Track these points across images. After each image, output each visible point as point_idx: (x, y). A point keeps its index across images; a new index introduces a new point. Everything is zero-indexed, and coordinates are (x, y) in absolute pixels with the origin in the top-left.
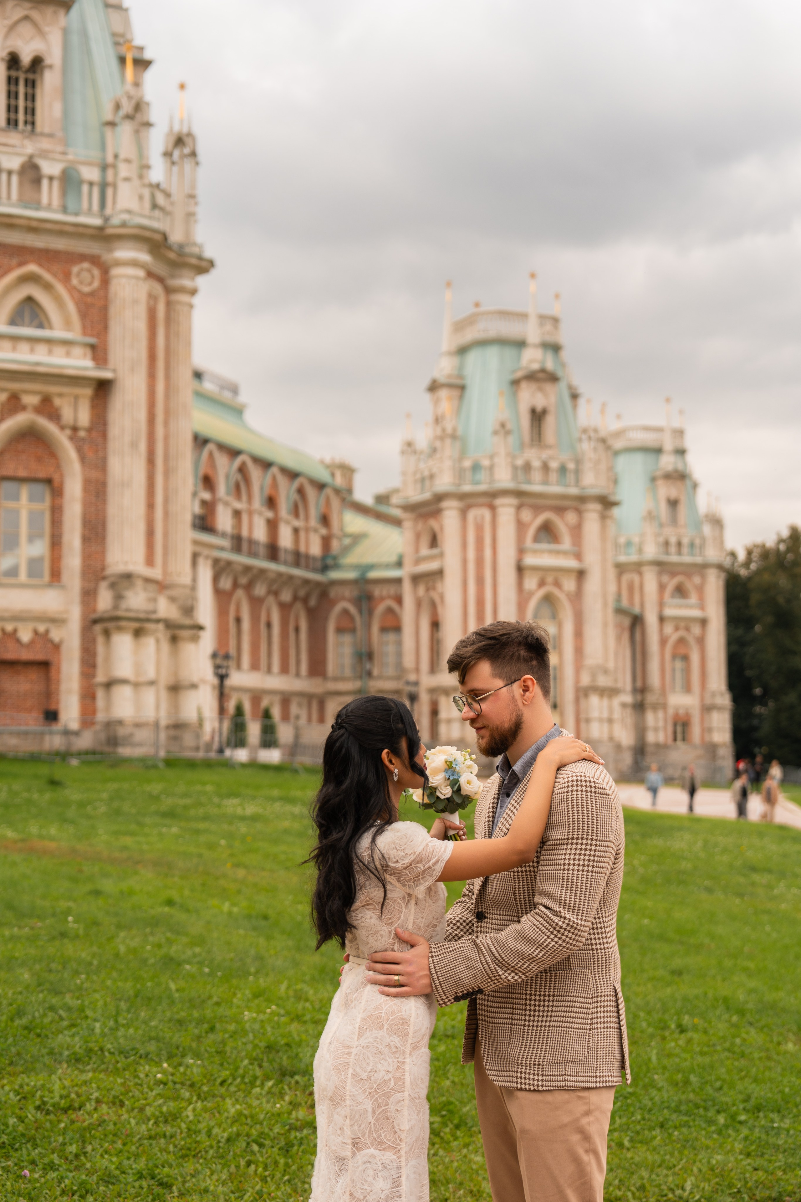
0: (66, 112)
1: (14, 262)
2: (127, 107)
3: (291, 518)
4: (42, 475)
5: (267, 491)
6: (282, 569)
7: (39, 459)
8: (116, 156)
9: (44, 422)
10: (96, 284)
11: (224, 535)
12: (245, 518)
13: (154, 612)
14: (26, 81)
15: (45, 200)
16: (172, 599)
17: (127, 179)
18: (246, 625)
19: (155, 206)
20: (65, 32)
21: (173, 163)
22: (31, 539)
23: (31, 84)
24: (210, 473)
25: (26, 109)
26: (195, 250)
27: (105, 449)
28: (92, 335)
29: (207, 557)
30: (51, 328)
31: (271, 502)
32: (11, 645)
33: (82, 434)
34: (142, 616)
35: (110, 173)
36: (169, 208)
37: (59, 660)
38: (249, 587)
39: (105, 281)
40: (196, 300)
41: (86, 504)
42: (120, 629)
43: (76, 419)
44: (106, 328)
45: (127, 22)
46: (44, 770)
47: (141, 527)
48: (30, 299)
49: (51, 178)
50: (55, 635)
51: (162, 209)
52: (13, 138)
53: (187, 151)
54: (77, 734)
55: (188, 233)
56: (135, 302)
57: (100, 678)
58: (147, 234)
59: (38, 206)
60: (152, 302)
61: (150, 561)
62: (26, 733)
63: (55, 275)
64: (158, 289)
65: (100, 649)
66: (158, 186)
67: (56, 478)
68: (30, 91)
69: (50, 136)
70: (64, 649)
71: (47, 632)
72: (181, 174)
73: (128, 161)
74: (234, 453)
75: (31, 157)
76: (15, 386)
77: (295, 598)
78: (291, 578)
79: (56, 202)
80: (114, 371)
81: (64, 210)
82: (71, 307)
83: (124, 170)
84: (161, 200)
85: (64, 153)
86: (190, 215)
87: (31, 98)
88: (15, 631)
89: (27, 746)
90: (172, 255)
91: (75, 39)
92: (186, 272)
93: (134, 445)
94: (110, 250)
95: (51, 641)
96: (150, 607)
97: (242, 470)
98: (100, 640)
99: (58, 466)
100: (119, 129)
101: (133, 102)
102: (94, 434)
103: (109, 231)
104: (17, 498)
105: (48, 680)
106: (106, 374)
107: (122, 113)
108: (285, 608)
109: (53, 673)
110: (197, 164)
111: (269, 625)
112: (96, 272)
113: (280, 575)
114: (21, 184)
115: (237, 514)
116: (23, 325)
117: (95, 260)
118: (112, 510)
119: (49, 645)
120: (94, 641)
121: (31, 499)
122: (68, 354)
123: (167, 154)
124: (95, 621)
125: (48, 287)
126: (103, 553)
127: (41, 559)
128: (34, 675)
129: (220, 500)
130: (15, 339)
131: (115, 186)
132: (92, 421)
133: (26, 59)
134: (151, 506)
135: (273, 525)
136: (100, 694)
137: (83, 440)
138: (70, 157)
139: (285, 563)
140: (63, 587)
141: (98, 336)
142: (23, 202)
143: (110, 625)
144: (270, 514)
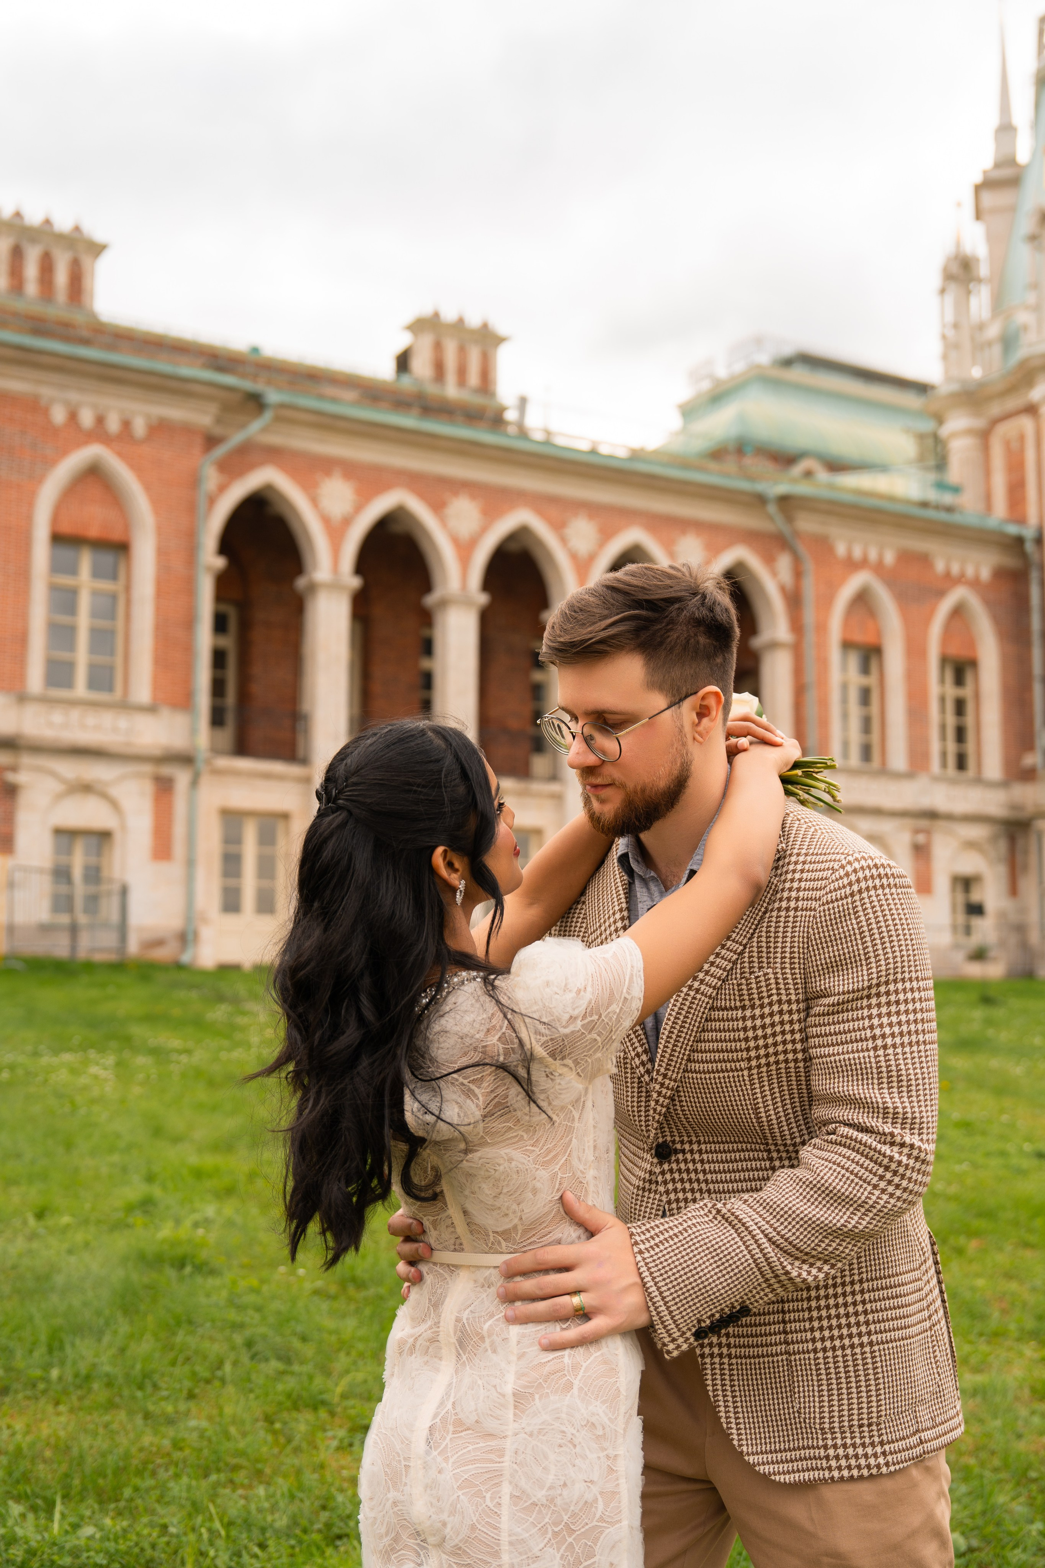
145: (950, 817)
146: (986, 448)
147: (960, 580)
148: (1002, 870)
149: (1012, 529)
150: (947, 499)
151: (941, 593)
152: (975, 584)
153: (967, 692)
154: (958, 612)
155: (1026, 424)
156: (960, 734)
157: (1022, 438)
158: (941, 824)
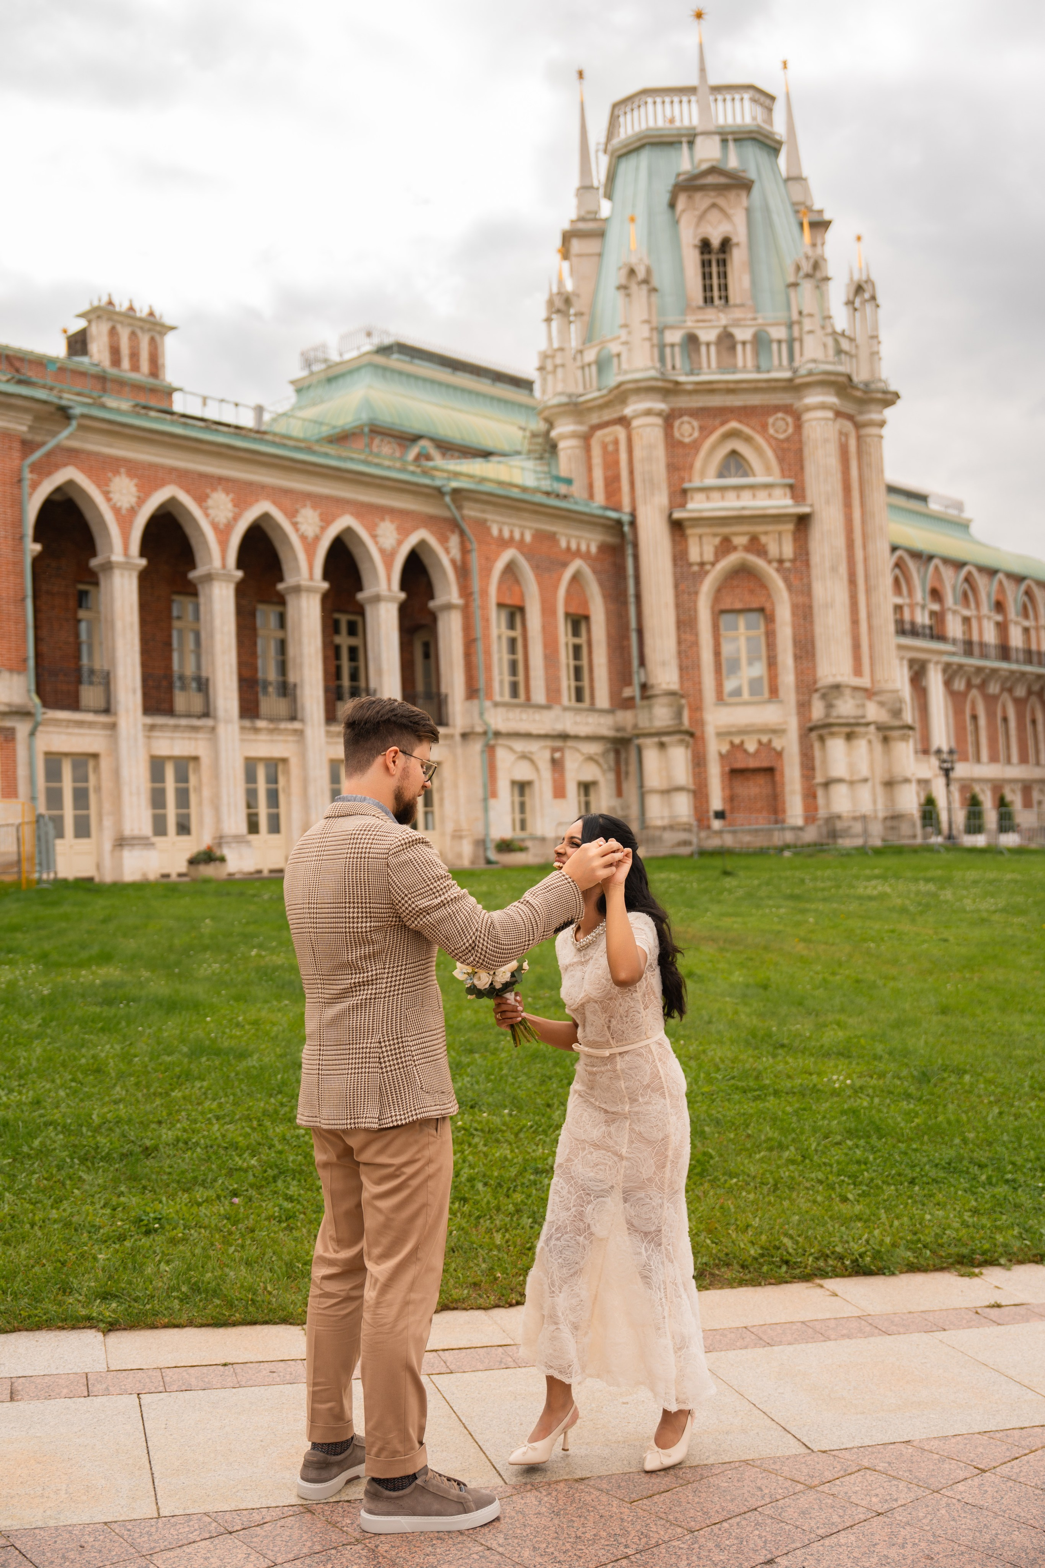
0: (754, 283)
1: (717, 422)
2: (806, 267)
3: (1020, 619)
4: (755, 605)
5: (993, 598)
6: (1014, 667)
7: (752, 592)
8: (800, 313)
9: (753, 559)
10: (790, 430)
11: (954, 642)
12: (974, 624)
13: (863, 717)
14: (718, 262)
15: (740, 363)
16: (882, 704)
17: (811, 332)
18: (982, 721)
19: (839, 352)
20: (748, 211)
21: (855, 310)
22: (750, 663)
23: (723, 263)
24: (937, 586)
25: (720, 286)
26: (881, 385)
27: (809, 576)
28: (790, 477)
29: (937, 663)
30: (754, 475)
31: (999, 606)
32: (740, 755)
33: (787, 565)
34: (852, 721)
35: (796, 329)
36: (853, 352)
37: (782, 766)
38: (983, 686)
39: (799, 428)
40: (885, 431)
41: (795, 627)
42: (832, 734)
43: (781, 553)
44: (802, 468)
45: (807, 191)
46: (718, 862)
47: (847, 642)
48: (734, 453)
49: (744, 343)
50: (777, 744)
51: (846, 353)
52: (710, 314)
53: (867, 296)
54: (800, 829)
55: (872, 371)
56: (826, 441)
57: (819, 779)
58: (832, 378)
59: (734, 369)
60: (843, 439)
61: (858, 671)
62: (756, 831)
63: (753, 428)
64: (848, 426)
65: (817, 753)
66: (843, 334)
67: (768, 606)
68: (722, 269)
69: (742, 305)
70: (785, 755)
71: (770, 741)
72: (864, 318)
73: (811, 315)
74: (959, 565)
75: (725, 327)
76: (726, 530)
77: (1030, 692)
78: (1023, 674)
79: (750, 363)
80: (811, 506)
81: (758, 369)
82: (770, 453)
83: (807, 324)
84: (845, 345)
85: (755, 319)
86: (874, 355)
87: (723, 275)
88: (742, 743)
89: (759, 842)
90: (858, 394)
91: (758, 216)
92: (873, 407)
93: (834, 569)
94: (800, 398)
95: (774, 749)
96: (859, 712)
97: (968, 579)
98: (817, 745)
99: (769, 596)
100: (800, 289)
101: (812, 261)
102: (798, 563)
103: (798, 381)
104: (736, 628)
105: (774, 783)
106: (806, 510)
107: (801, 274)
108: (1019, 703)
109: (778, 778)
110: (878, 306)
111: (1005, 720)
112: (790, 420)
113: (1012, 672)
114: (718, 353)
115: (966, 620)
116: (730, 476)
117: (788, 409)
118: (819, 630)
119: (773, 753)
120: (812, 746)
121: (748, 627)
122: (770, 496)
123: (850, 303)
124: (811, 729)
125: (748, 439)
126: (814, 668)
127: (760, 679)
128: (761, 780)
129: (949, 609)
130: (722, 489)
131: (801, 341)
132: (795, 553)
133: (716, 242)
134: (855, 622)
135: (1002, 628)
136: (820, 793)
137: (789, 570)
138: (760, 321)
139: (1017, 662)
140: (781, 702)
141: (795, 476)
142: (722, 369)
143: (824, 732)
144: (999, 618)
145: (576, 738)
146: (588, 449)
147: (578, 554)
148: (611, 776)
149: (613, 515)
150: (563, 489)
151: (565, 565)
152: (587, 556)
153: (582, 640)
154: (576, 578)
155: (620, 432)
156: (578, 673)
157: (616, 442)
158: (570, 743)
